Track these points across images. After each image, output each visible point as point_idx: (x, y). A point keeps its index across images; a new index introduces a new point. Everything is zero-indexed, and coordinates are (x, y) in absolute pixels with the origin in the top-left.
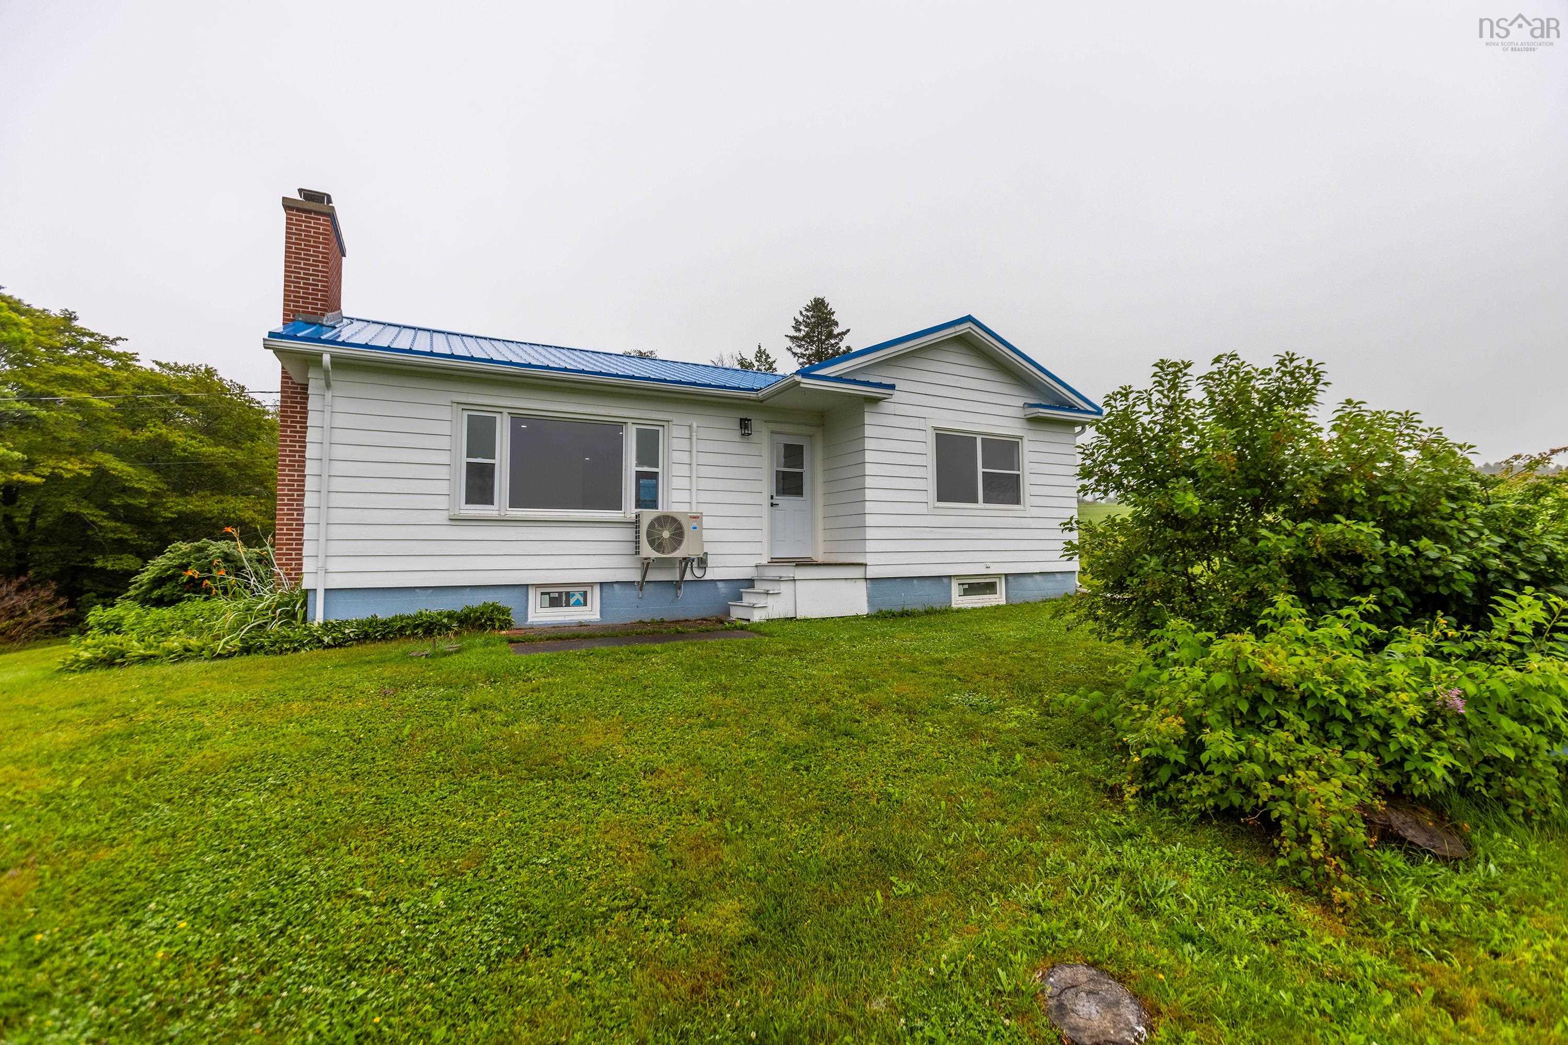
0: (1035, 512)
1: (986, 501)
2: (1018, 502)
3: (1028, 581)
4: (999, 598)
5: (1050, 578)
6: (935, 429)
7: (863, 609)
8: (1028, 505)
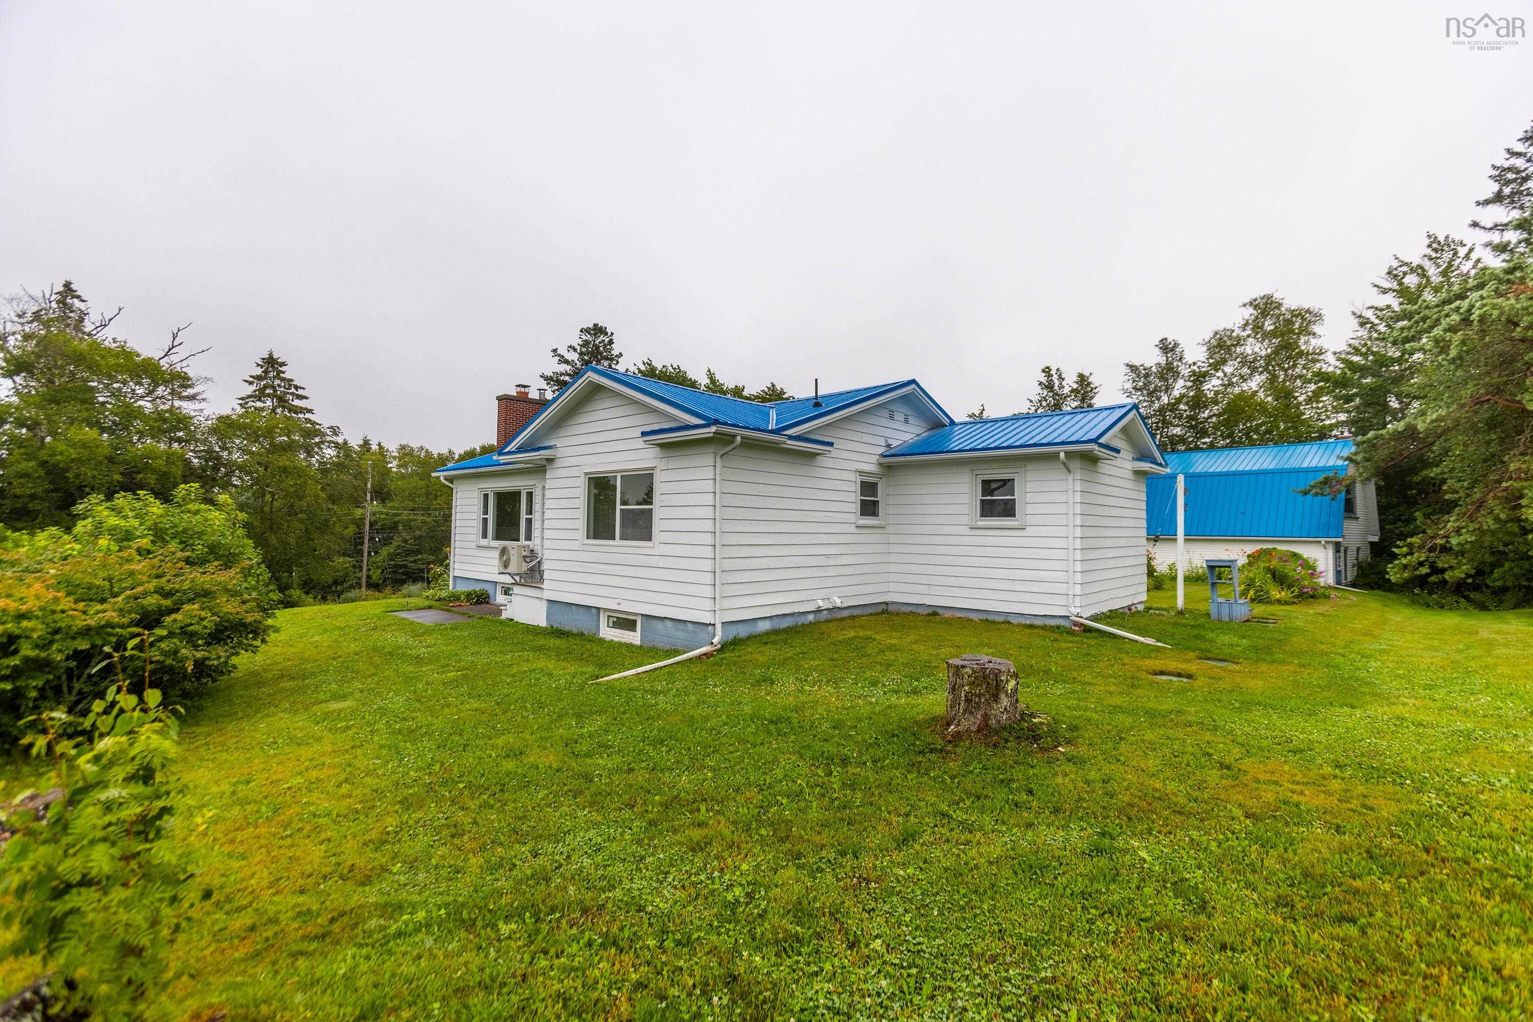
0: (664, 550)
1: (623, 538)
2: (649, 538)
3: (659, 625)
4: (634, 638)
5: (681, 626)
6: (586, 474)
7: (542, 621)
8: (657, 543)
